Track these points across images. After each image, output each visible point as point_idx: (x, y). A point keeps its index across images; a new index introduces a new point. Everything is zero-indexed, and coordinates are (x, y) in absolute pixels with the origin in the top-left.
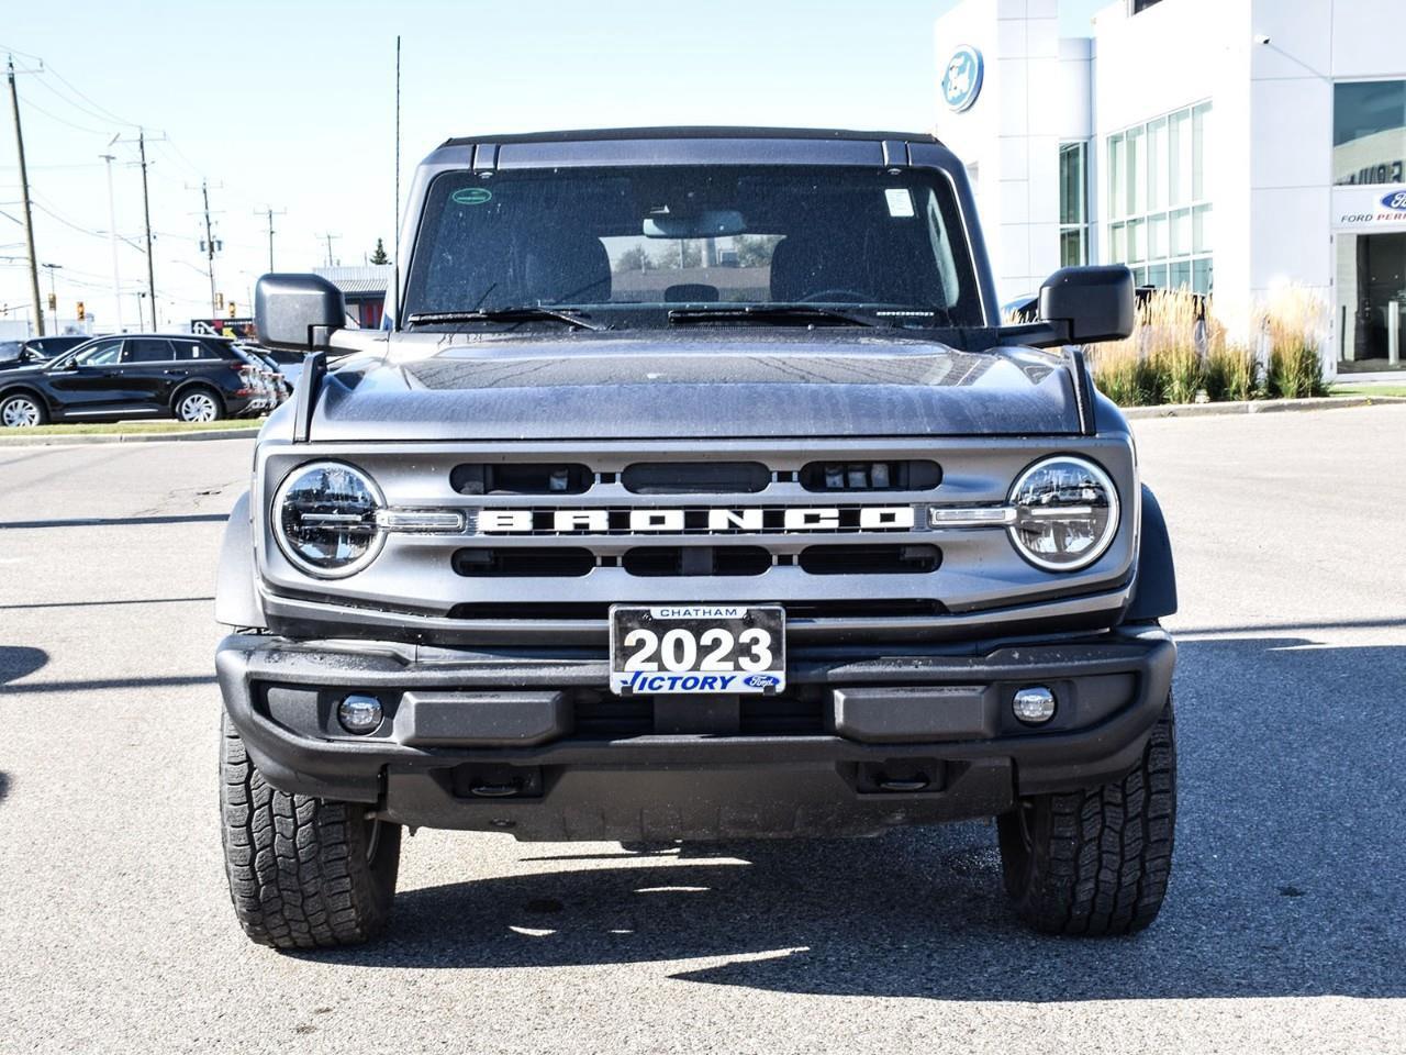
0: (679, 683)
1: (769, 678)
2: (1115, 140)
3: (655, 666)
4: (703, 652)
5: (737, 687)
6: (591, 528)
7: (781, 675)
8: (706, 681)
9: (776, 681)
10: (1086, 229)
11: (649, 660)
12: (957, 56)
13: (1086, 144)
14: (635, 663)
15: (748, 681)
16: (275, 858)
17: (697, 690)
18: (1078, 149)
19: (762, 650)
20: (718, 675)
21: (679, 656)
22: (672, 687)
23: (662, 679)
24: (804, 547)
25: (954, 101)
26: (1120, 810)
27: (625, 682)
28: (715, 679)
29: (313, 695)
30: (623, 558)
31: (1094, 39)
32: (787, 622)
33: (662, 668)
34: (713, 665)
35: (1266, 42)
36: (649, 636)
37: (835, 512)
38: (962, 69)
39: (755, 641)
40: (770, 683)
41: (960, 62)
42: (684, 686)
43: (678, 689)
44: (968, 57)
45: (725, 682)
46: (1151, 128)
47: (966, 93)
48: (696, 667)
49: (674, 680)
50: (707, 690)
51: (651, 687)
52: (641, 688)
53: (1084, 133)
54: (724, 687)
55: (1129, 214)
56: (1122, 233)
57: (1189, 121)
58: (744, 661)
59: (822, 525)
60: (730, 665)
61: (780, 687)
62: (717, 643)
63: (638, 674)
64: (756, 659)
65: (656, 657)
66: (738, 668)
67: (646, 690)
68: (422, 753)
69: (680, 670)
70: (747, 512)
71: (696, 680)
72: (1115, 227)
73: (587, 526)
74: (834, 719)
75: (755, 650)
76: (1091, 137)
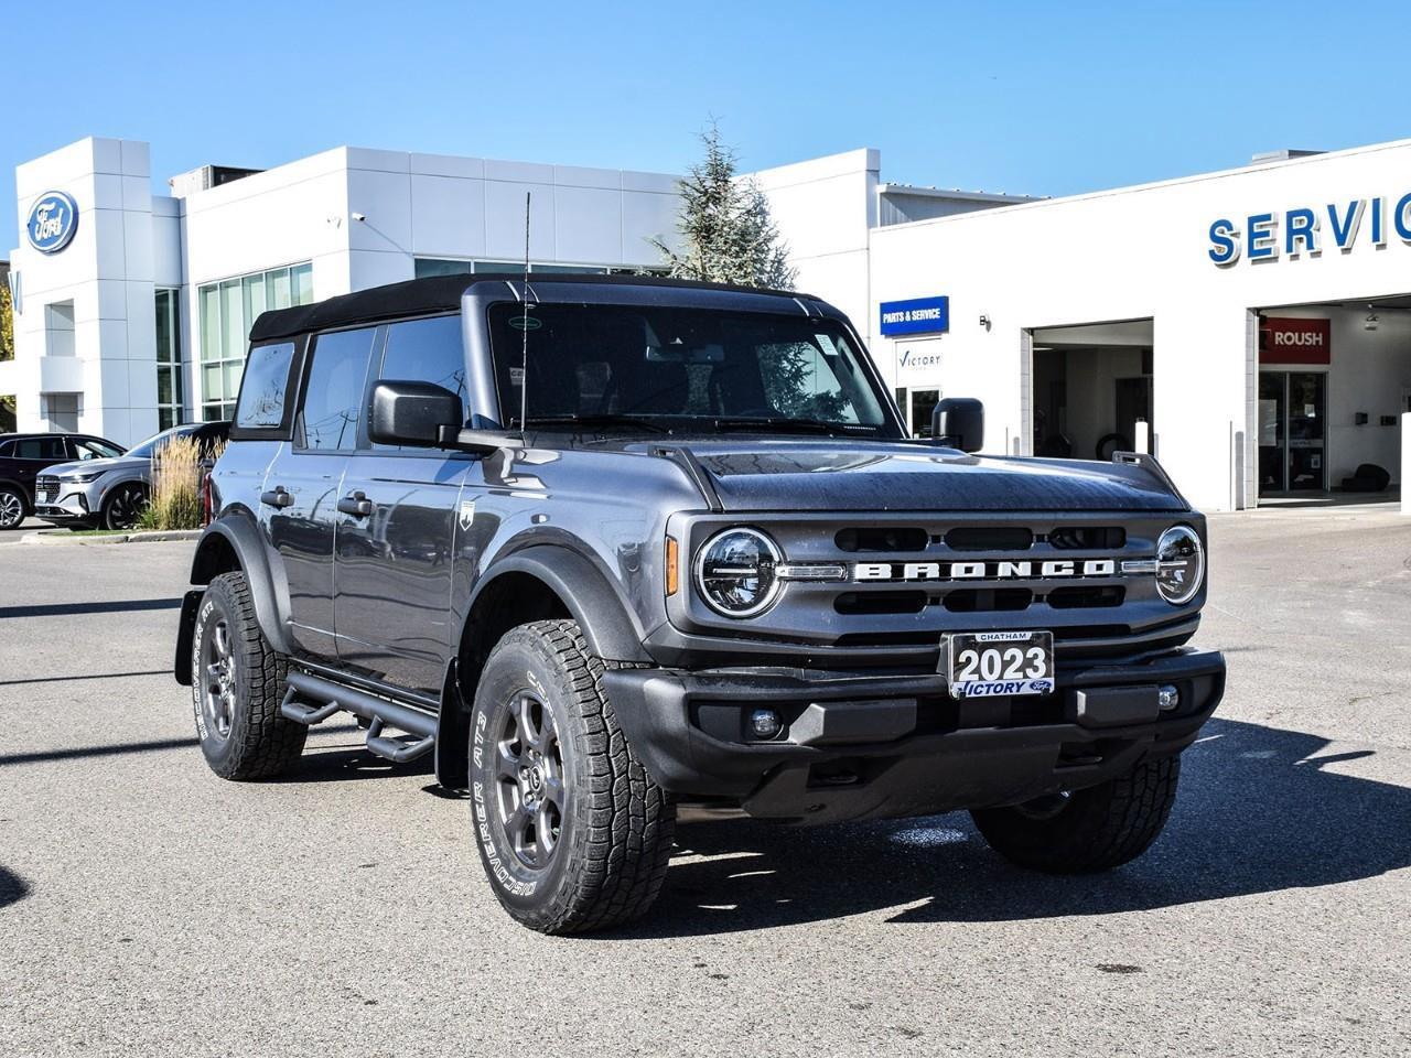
0: (992, 688)
1: (1045, 683)
2: (206, 290)
3: (976, 676)
4: (1005, 665)
5: (1026, 690)
6: (928, 576)
7: (1051, 680)
8: (1009, 686)
9: (1049, 685)
10: (178, 369)
11: (973, 673)
12: (48, 201)
13: (176, 293)
14: (965, 675)
15: (1032, 686)
16: (626, 850)
17: (1002, 693)
18: (167, 295)
19: (1039, 663)
20: (1014, 682)
21: (991, 670)
22: (988, 692)
23: (982, 686)
24: (1052, 589)
25: (44, 242)
26: (1156, 775)
27: (960, 689)
28: (1013, 685)
29: (737, 710)
30: (945, 599)
31: (184, 199)
32: (1055, 642)
33: (981, 678)
34: (1011, 675)
35: (362, 219)
36: (973, 654)
37: (1071, 564)
38: (52, 214)
39: (1036, 656)
40: (1045, 686)
41: (51, 207)
42: (995, 691)
43: (992, 693)
44: (60, 203)
45: (1019, 687)
46: (246, 283)
47: (58, 237)
48: (1001, 677)
49: (989, 686)
50: (1008, 693)
51: (975, 693)
52: (970, 693)
53: (176, 282)
54: (1018, 691)
55: (223, 357)
56: (214, 373)
57: (287, 279)
58: (1029, 671)
59: (1064, 572)
60: (1021, 675)
61: (1052, 689)
62: (1013, 658)
63: (968, 683)
64: (1036, 669)
65: (977, 671)
66: (1025, 676)
67: (973, 695)
68: (818, 750)
69: (991, 678)
70: (1021, 564)
71: (1002, 686)
72: (208, 367)
73: (925, 574)
74: (1077, 711)
75: (1036, 663)
76: (181, 286)
